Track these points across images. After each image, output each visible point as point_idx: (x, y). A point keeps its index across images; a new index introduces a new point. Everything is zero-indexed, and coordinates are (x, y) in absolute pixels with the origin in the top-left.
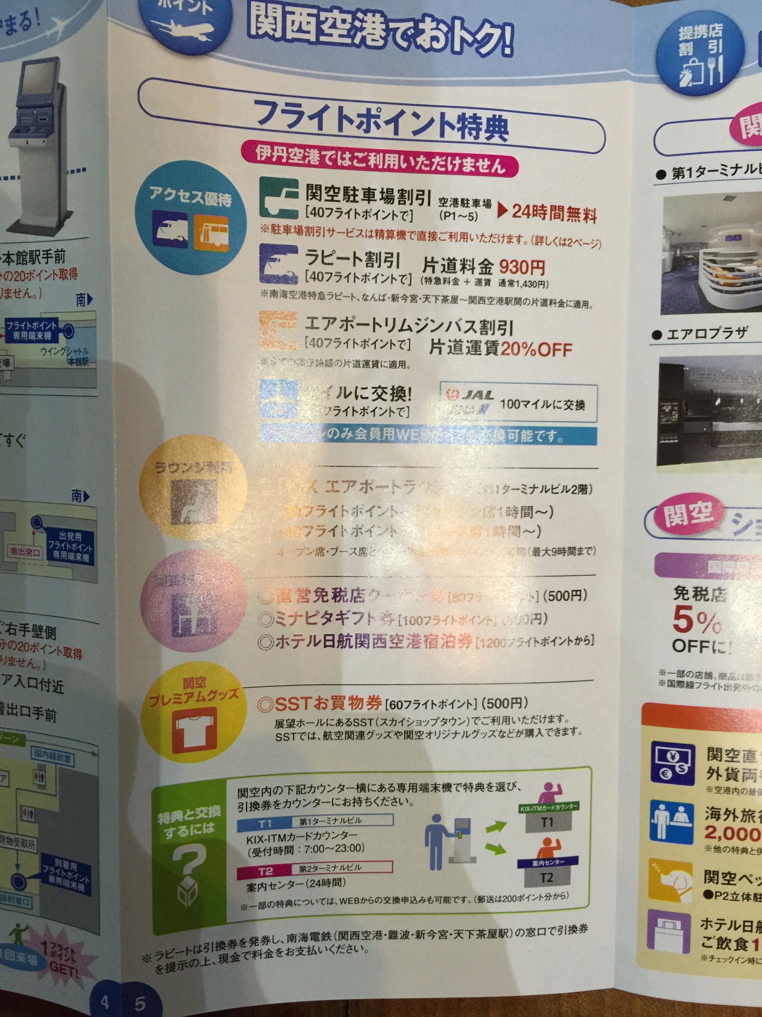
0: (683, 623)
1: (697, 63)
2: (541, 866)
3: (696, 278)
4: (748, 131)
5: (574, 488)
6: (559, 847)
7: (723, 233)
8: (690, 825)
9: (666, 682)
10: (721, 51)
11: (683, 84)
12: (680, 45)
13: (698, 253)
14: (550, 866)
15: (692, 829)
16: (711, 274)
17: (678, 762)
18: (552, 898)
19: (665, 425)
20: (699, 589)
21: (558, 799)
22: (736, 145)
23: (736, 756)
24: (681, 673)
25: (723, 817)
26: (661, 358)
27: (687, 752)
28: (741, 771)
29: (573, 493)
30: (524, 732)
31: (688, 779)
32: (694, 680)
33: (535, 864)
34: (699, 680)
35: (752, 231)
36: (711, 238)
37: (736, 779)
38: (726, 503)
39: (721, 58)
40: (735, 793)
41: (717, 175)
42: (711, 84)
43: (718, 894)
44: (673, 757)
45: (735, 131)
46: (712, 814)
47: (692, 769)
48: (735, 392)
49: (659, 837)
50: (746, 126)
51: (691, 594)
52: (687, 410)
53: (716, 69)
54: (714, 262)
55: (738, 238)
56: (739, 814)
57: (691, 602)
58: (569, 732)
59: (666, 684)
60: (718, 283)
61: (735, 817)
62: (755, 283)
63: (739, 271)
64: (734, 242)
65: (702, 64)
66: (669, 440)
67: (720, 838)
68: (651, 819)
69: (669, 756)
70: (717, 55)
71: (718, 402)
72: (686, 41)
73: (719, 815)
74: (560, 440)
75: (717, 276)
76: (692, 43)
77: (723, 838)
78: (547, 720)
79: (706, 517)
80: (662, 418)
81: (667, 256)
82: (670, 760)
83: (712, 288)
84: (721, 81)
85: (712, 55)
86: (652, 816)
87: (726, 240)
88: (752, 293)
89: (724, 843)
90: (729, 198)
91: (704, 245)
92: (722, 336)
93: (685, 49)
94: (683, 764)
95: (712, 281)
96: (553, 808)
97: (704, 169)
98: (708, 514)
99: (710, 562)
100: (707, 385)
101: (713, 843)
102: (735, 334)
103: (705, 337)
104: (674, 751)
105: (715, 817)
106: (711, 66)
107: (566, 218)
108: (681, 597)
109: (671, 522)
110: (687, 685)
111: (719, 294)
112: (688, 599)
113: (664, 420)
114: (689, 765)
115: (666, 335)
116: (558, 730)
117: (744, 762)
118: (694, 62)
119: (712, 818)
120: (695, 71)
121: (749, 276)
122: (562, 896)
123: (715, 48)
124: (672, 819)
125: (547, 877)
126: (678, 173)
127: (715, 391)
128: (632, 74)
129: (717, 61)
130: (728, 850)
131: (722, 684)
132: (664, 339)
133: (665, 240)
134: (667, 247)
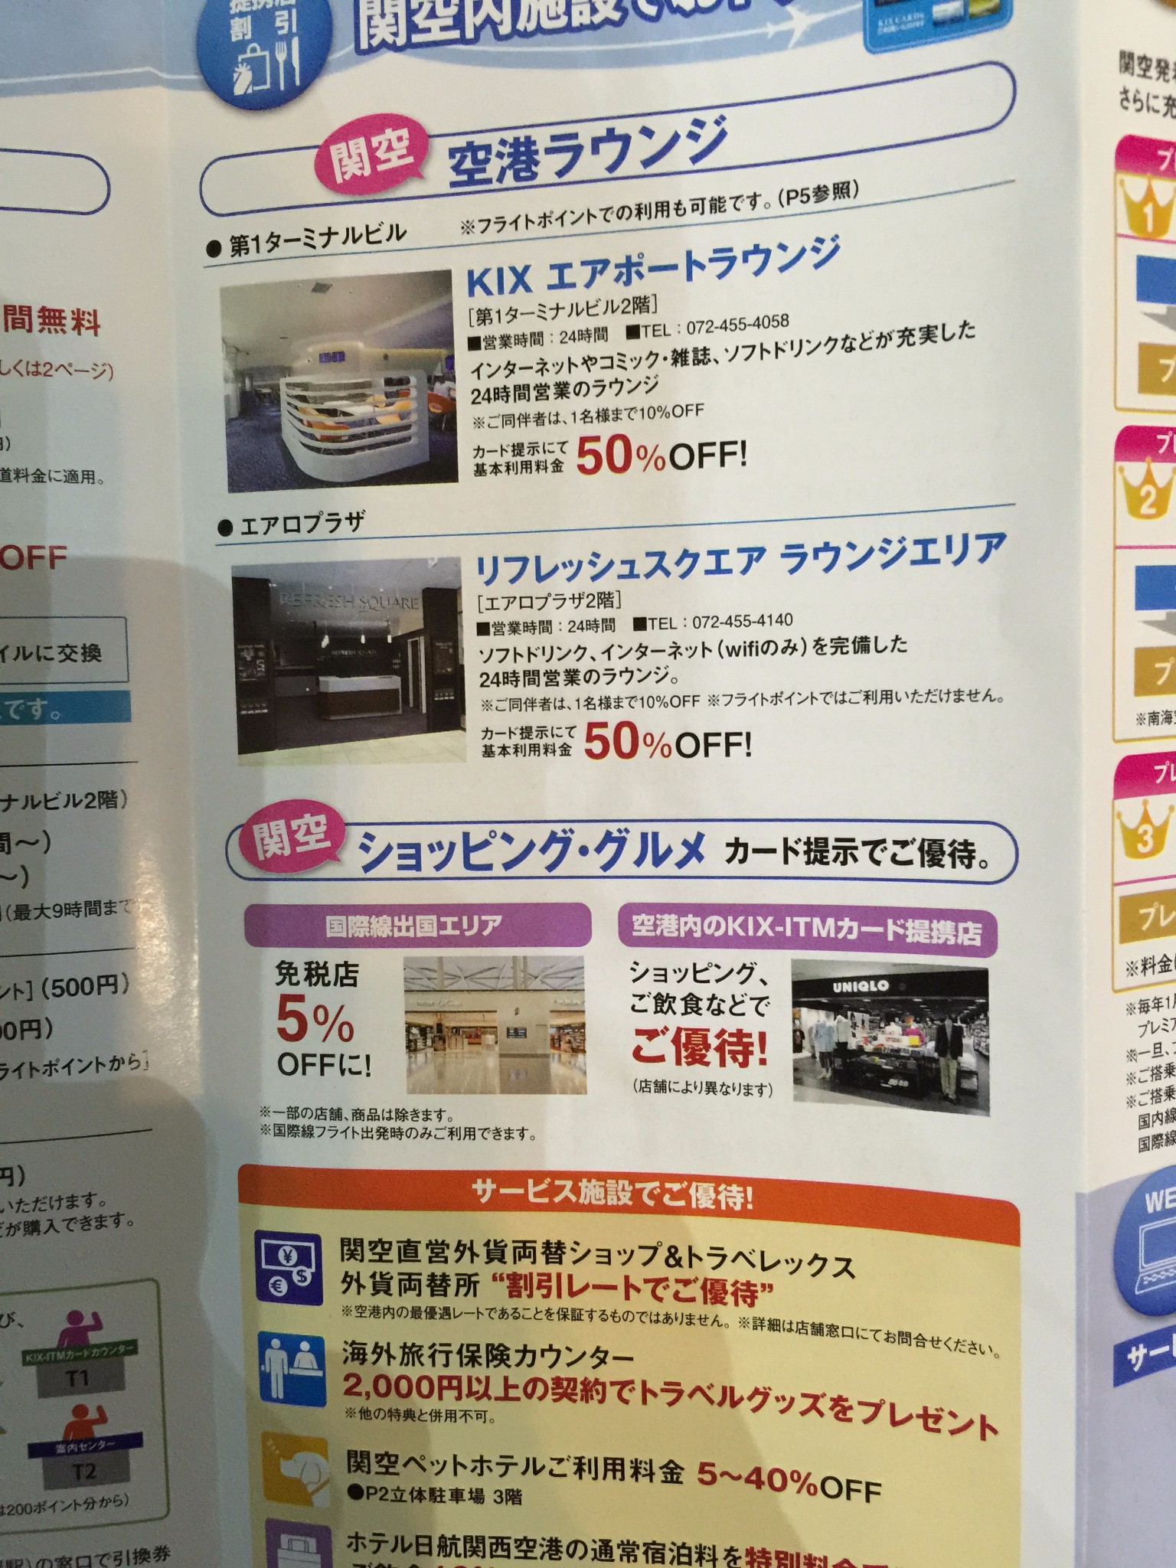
0: (292, 1025)
1: (259, 53)
2: (72, 1452)
3: (278, 428)
4: (344, 170)
5: (90, 798)
6: (103, 1419)
7: (315, 349)
8: (320, 1374)
9: (272, 1127)
10: (294, 29)
11: (239, 90)
12: (232, 21)
13: (278, 385)
14: (87, 1452)
15: (322, 1380)
16: (301, 421)
17: (295, 1266)
18: (96, 1506)
19: (247, 683)
20: (313, 966)
21: (94, 1338)
22: (326, 195)
23: (387, 1251)
24: (293, 1112)
25: (371, 1358)
26: (233, 568)
27: (309, 1247)
28: (396, 1278)
29: (87, 807)
30: (22, 1226)
31: (312, 1295)
32: (314, 1122)
33: (61, 1449)
34: (322, 1123)
35: (361, 345)
36: (297, 358)
37: (387, 1292)
38: (348, 818)
39: (295, 42)
40: (389, 1316)
41: (298, 248)
42: (282, 88)
43: (372, 1491)
44: (288, 1258)
45: (324, 169)
46: (353, 1354)
47: (318, 1276)
48: (353, 624)
49: (274, 1395)
50: (340, 160)
51: (302, 974)
52: (278, 657)
53: (288, 63)
54: (303, 399)
55: (338, 357)
56: (396, 1352)
57: (303, 988)
58: (110, 1222)
59: (272, 1132)
60: (312, 437)
61: (390, 1357)
62: (371, 434)
63: (345, 414)
64: (333, 364)
65: (267, 53)
66: (254, 709)
67: (368, 1394)
68: (260, 1365)
69: (281, 1255)
70: (288, 38)
71: (325, 642)
72: (242, 15)
73: (365, 1354)
74: (55, 715)
75: (310, 425)
76: (249, 17)
77: (373, 1394)
78: (64, 1203)
79: (318, 841)
80: (242, 671)
81: (231, 389)
82: (284, 1262)
83: (303, 444)
84: (298, 83)
85: (282, 38)
86: (262, 1361)
87: (321, 361)
88: (367, 452)
89: (374, 1403)
90: (321, 287)
91: (287, 371)
92: (324, 526)
93: (240, 29)
94: (304, 1268)
95: (303, 433)
96: (86, 1353)
97: (278, 237)
98: (322, 836)
99: (329, 918)
100: (308, 613)
101: (358, 1403)
102: (345, 523)
103: (298, 530)
104: (288, 1246)
105: (358, 1359)
106: (281, 57)
107: (36, 326)
108: (287, 980)
109: (265, 852)
110: (304, 1131)
111: (314, 454)
112: (298, 983)
113: (244, 675)
114: (313, 1269)
115: (239, 527)
116: (86, 1221)
117: (400, 1261)
118: (254, 50)
119: (353, 1360)
120: (256, 65)
121: (360, 423)
122: (117, 1501)
123: (286, 24)
124: (291, 1364)
125: (85, 1471)
126: (239, 245)
127: (319, 623)
128: (165, 76)
129: (289, 49)
130: (382, 1414)
131: (358, 1130)
132: (235, 536)
133: (227, 363)
134: (231, 375)
